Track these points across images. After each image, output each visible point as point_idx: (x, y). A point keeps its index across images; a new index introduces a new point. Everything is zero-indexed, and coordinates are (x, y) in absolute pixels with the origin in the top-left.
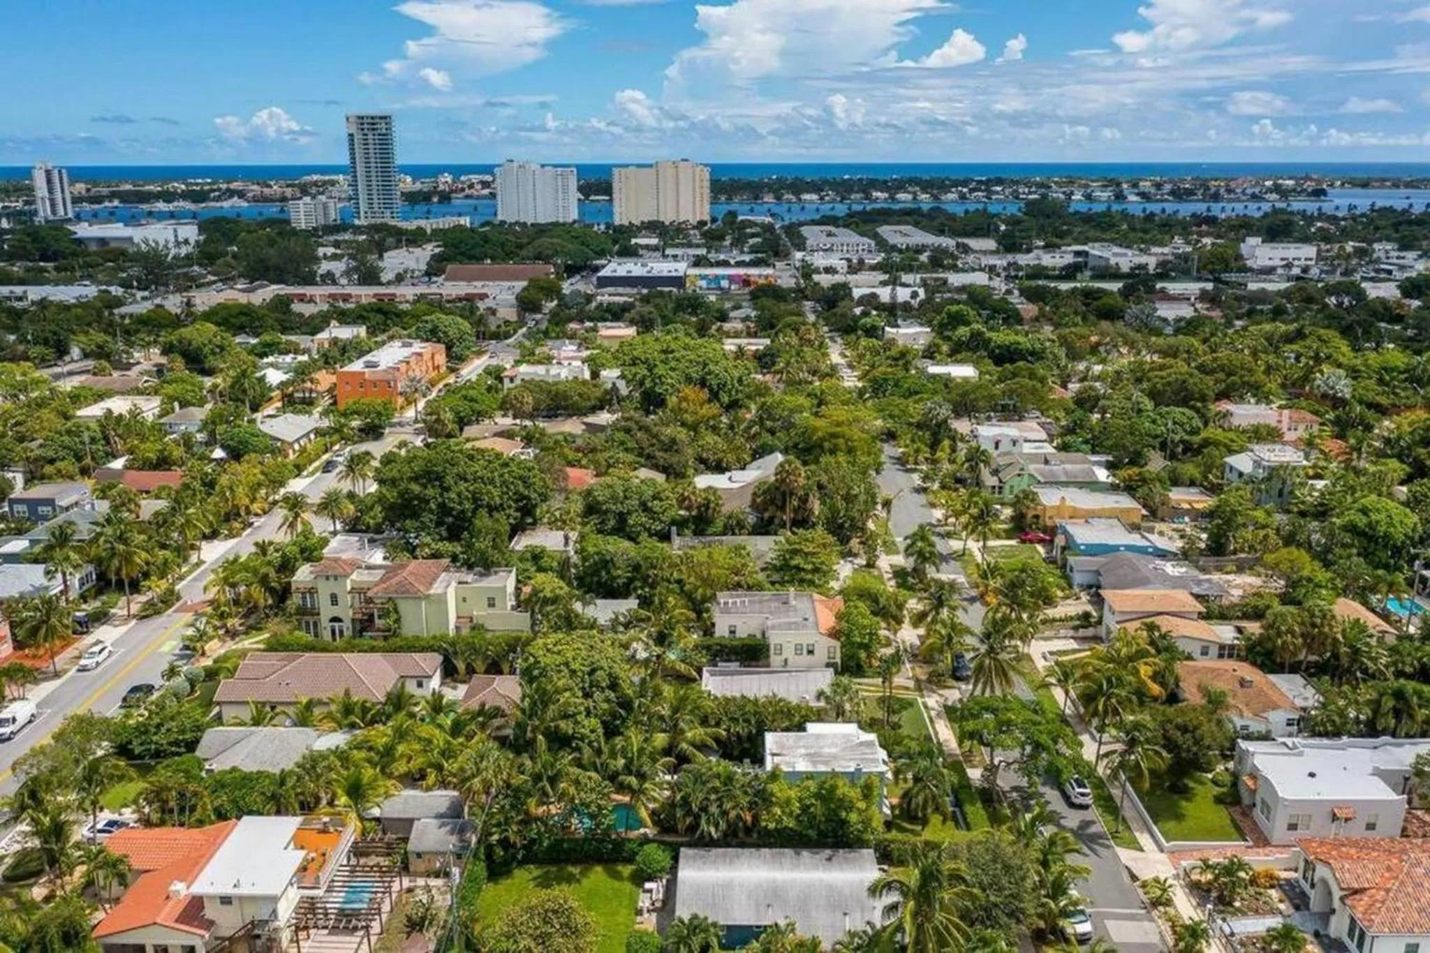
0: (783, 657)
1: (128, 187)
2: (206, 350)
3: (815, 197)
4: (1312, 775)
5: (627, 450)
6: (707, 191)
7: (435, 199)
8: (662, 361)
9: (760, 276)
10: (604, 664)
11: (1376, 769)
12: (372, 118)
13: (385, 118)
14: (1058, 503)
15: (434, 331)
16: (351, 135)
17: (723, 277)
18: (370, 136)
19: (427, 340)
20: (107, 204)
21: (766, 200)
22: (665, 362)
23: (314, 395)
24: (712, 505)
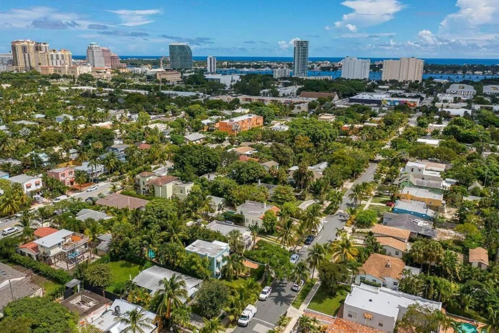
0: (249, 223)
1: (239, 63)
2: (195, 113)
3: (481, 73)
4: (371, 300)
5: (269, 154)
6: (421, 69)
7: (331, 70)
8: (301, 127)
9: (411, 102)
10: (165, 210)
11: (399, 305)
12: (302, 42)
13: (306, 42)
14: (406, 193)
15: (260, 112)
16: (295, 48)
17: (397, 101)
18: (301, 48)
19: (258, 115)
20: (231, 68)
21: (458, 73)
22: (302, 127)
23: (214, 128)
24: (280, 175)
